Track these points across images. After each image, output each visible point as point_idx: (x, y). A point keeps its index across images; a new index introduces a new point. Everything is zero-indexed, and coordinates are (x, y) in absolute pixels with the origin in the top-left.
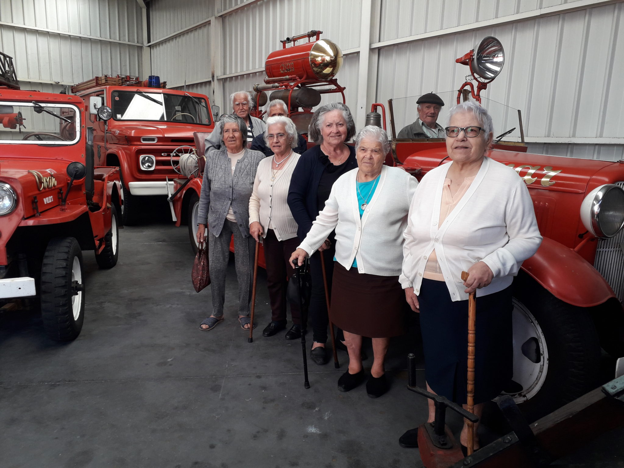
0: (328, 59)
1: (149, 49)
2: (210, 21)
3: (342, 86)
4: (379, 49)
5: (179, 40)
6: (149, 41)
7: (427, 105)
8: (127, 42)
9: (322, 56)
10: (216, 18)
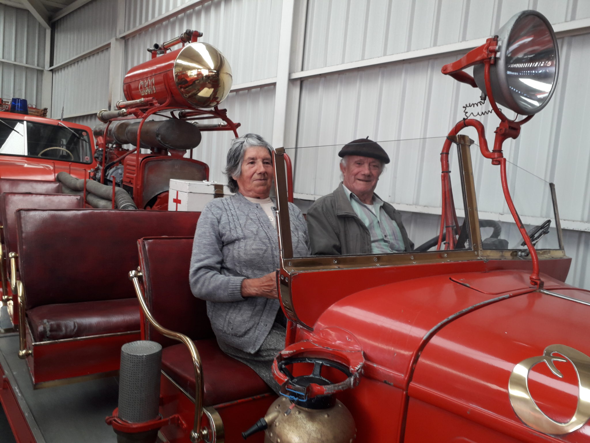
0: (205, 72)
1: (51, 73)
2: (110, 44)
3: (235, 121)
4: (302, 80)
6: (51, 64)
8: (24, 64)
10: (116, 39)
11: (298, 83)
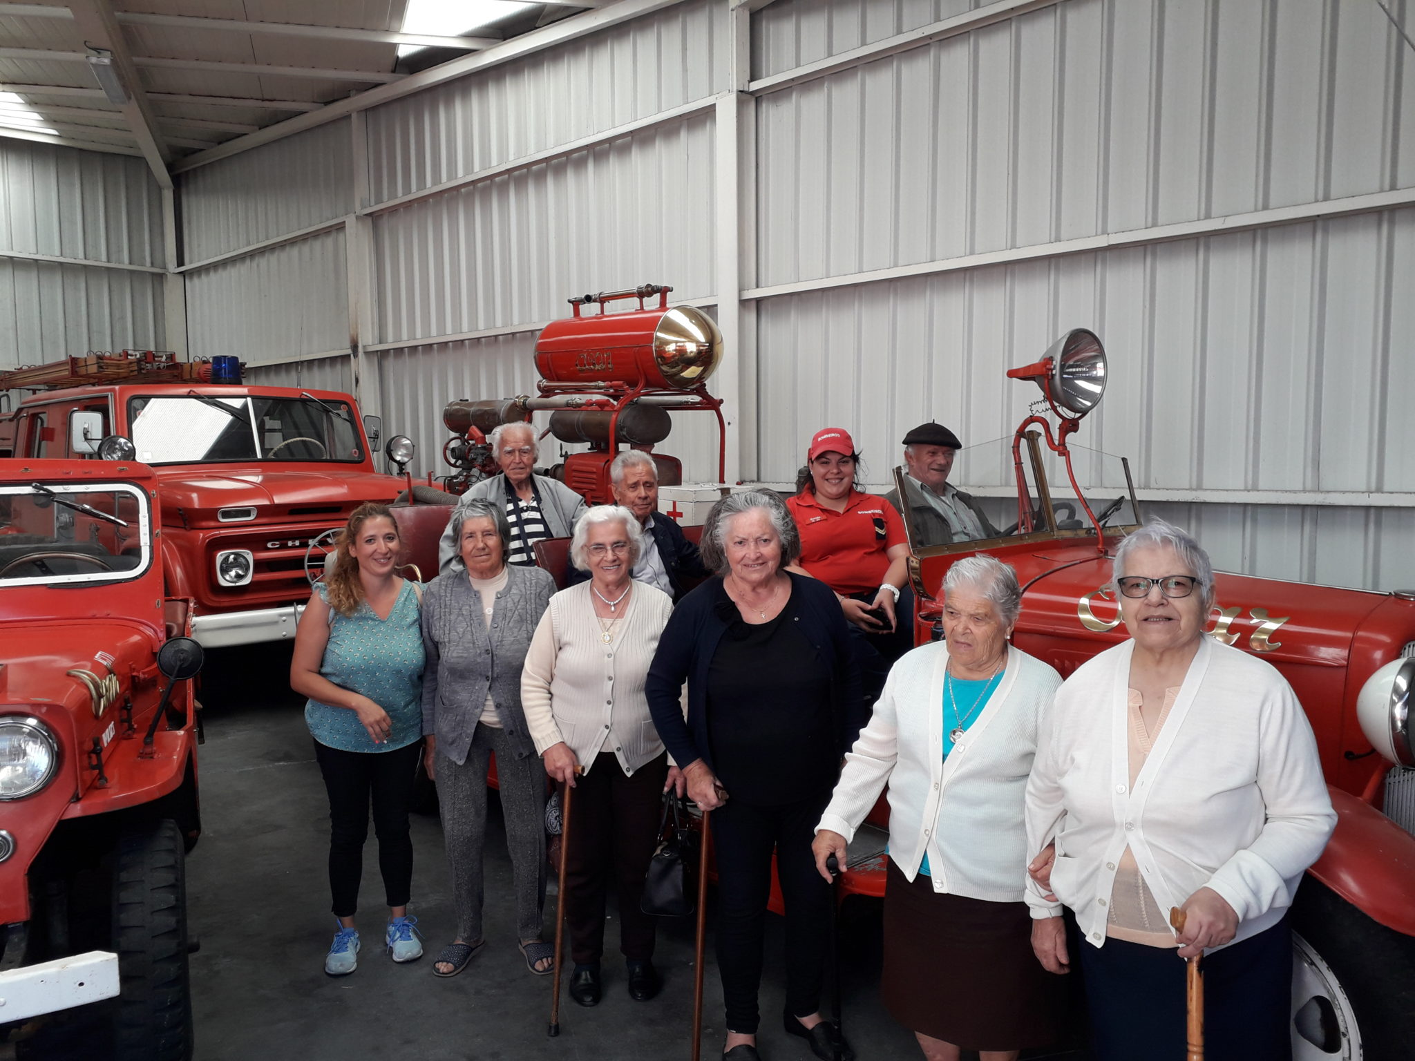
0: (691, 348)
1: (181, 279)
2: (344, 222)
3: (716, 397)
4: (759, 301)
5: (262, 261)
6: (181, 262)
7: (931, 448)
8: (126, 265)
9: (676, 342)
10: (357, 218)
11: (754, 305)
